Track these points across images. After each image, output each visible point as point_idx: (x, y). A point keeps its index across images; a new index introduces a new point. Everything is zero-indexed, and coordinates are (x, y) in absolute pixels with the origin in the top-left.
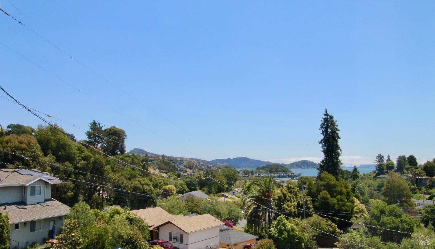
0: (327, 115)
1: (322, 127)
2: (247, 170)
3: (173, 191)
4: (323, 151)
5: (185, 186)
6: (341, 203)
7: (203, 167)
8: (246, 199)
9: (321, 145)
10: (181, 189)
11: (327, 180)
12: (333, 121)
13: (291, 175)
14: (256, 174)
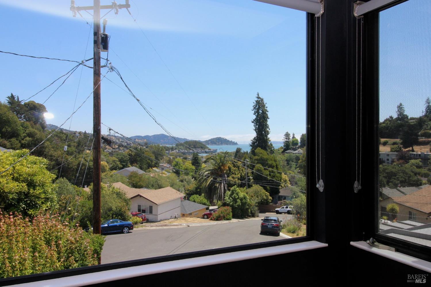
0: (258, 98)
1: (255, 108)
2: (167, 147)
3: (106, 168)
4: (255, 130)
5: (118, 163)
6: (272, 174)
7: (123, 144)
8: (204, 172)
9: (253, 124)
10: (114, 165)
11: (260, 155)
12: (264, 103)
13: (208, 151)
14: (176, 150)
